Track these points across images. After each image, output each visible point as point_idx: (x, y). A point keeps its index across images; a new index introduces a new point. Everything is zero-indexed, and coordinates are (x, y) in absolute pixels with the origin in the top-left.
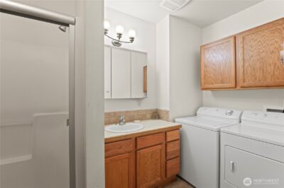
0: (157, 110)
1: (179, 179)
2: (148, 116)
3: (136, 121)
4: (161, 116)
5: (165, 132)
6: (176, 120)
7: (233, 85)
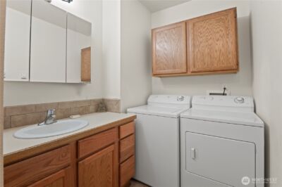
0: (103, 100)
1: (132, 183)
2: (92, 108)
3: (74, 117)
5: (117, 127)
6: (128, 110)
7: (184, 70)
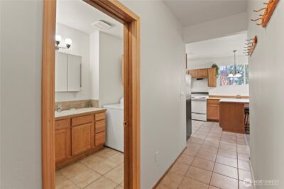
4: (93, 104)
5: (94, 114)
